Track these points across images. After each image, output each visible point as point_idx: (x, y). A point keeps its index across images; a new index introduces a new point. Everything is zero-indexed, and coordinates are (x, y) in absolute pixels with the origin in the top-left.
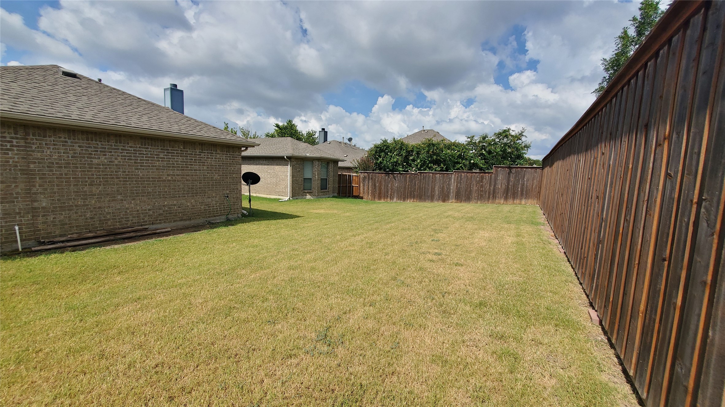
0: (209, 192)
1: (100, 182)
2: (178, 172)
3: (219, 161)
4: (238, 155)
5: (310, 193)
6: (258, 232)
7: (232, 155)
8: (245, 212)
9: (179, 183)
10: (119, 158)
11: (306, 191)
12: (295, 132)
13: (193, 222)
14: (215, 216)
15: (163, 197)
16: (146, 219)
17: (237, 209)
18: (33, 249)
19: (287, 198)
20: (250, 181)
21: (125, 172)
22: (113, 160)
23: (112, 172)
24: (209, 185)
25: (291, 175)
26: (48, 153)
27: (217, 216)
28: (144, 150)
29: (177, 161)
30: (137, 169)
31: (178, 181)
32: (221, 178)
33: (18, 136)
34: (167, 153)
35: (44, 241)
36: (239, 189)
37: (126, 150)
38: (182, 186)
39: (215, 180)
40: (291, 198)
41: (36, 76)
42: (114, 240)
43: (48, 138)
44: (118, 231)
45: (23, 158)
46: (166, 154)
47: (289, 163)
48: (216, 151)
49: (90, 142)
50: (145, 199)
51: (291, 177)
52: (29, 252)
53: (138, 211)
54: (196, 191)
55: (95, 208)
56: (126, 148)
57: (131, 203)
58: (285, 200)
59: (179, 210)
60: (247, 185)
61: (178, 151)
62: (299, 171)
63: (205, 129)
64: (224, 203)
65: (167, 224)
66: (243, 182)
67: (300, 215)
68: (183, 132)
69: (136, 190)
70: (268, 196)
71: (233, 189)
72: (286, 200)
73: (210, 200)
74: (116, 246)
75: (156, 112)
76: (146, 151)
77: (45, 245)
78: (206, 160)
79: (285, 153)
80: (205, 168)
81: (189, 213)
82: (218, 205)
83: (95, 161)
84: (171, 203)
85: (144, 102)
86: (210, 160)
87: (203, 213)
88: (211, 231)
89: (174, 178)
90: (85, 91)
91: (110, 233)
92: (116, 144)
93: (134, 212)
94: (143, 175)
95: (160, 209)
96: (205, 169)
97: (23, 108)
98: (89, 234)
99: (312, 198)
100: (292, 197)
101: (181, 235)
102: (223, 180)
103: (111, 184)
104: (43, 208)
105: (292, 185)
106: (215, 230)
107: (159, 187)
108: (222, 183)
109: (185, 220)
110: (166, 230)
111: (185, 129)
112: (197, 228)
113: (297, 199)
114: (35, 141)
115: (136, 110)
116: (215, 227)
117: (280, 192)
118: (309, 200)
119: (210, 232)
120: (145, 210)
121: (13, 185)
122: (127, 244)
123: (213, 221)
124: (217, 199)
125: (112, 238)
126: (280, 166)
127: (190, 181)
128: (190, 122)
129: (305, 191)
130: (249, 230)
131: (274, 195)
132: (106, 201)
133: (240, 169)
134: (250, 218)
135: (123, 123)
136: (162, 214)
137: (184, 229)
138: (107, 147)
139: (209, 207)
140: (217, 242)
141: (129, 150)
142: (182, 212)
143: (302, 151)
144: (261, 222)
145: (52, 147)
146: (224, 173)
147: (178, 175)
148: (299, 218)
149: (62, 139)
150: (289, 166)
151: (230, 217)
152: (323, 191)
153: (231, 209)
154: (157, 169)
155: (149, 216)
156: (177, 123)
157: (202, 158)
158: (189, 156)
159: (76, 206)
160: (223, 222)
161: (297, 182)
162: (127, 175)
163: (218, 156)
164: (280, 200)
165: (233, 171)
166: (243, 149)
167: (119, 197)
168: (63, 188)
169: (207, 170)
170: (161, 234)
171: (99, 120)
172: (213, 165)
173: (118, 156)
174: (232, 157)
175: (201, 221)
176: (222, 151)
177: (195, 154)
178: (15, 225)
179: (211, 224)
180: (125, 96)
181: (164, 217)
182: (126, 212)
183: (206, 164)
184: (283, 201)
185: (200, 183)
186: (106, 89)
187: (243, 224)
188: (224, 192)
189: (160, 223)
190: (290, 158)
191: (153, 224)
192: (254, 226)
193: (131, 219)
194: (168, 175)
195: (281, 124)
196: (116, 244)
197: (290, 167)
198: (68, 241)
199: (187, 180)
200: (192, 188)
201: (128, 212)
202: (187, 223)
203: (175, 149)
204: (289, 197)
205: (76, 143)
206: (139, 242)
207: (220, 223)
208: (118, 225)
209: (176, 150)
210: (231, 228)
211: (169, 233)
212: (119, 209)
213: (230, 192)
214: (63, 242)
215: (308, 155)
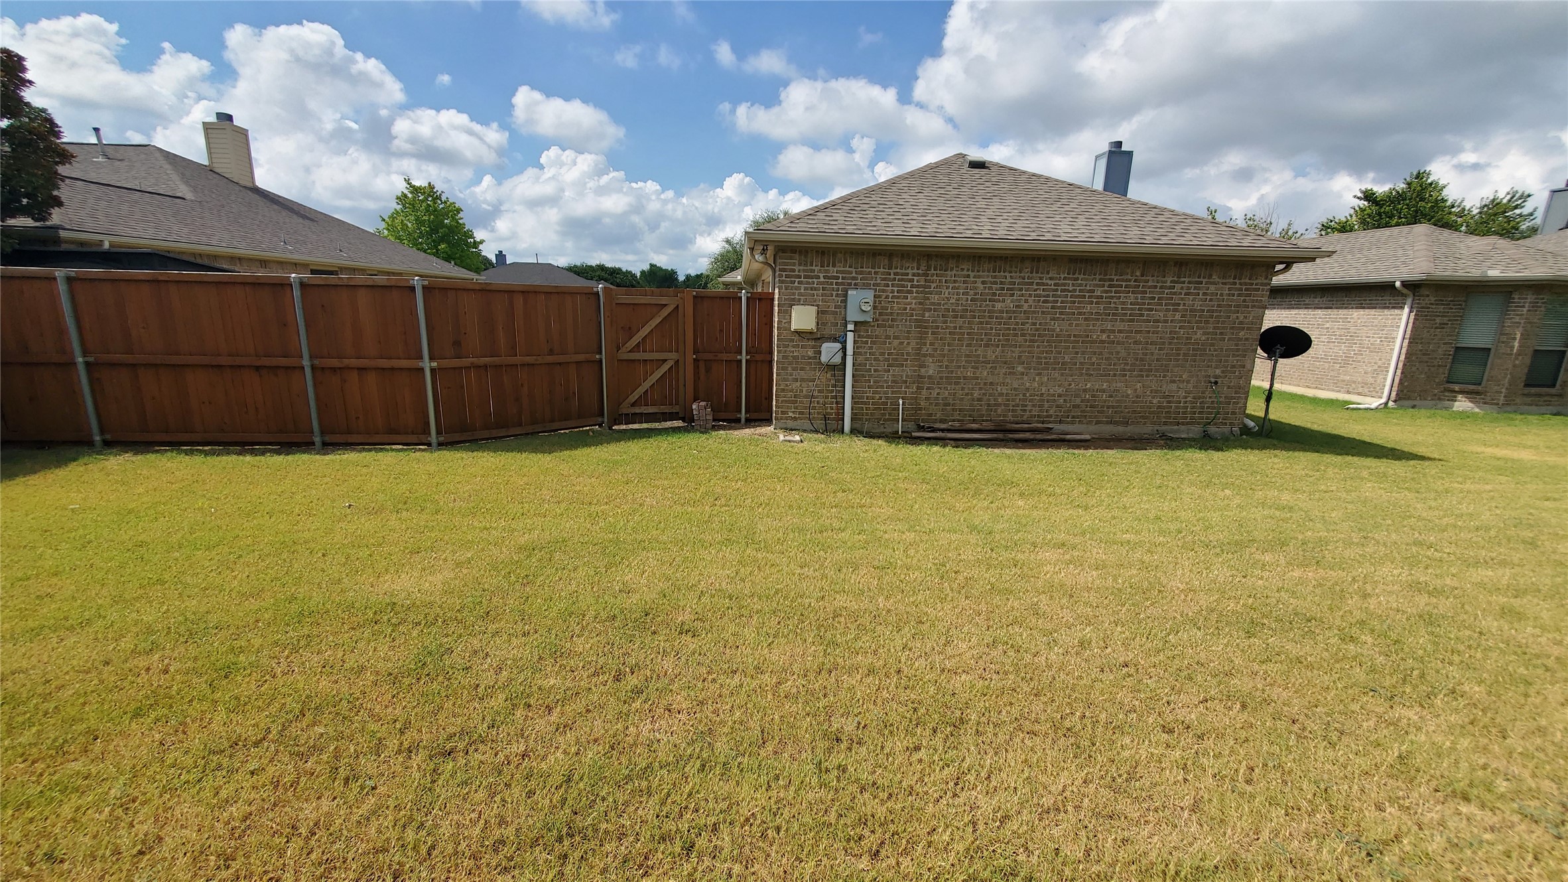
0: (1176, 369)
1: (999, 340)
2: (1120, 326)
3: (1211, 300)
4: (1262, 284)
5: (1471, 395)
6: (1288, 477)
7: (1246, 284)
8: (1251, 424)
9: (1119, 348)
10: (1031, 300)
11: (1457, 388)
12: (1432, 207)
13: (1130, 430)
14: (1178, 424)
15: (1087, 374)
16: (1051, 412)
17: (1234, 413)
18: (914, 434)
19: (1375, 403)
20: (1279, 349)
21: (1035, 324)
22: (1022, 303)
23: (1017, 324)
24: (1178, 355)
25: (1408, 336)
26: (946, 295)
27: (1183, 424)
28: (1071, 282)
29: (1123, 303)
30: (1053, 319)
31: (1118, 343)
32: (1208, 339)
33: (920, 271)
34: (1110, 286)
35: (924, 426)
36: (1248, 366)
37: (1043, 284)
38: (1123, 354)
39: (1193, 344)
40: (1391, 404)
41: (941, 177)
42: (1003, 440)
43: (949, 273)
44: (1009, 426)
45: (920, 303)
46: (1106, 288)
47: (1409, 301)
48: (1210, 276)
49: (997, 274)
50: (1056, 375)
51: (1406, 342)
52: (910, 439)
53: (1042, 395)
54: (1150, 365)
55: (985, 384)
56: (1044, 281)
57: (1034, 380)
58: (1367, 406)
59: (1109, 400)
60: (1269, 358)
61: (1130, 281)
62: (1442, 326)
63: (1193, 229)
64: (1204, 397)
65: (1085, 426)
66: (1259, 351)
67: (1432, 456)
68: (1149, 240)
69: (1046, 358)
70: (1310, 393)
71: (1233, 366)
72: (1373, 406)
73: (1174, 387)
74: (1008, 451)
75: (1099, 207)
76: (1073, 284)
77: (924, 431)
78: (1182, 299)
79: (1397, 274)
80: (1178, 316)
81: (1127, 410)
82: (1189, 399)
83: (999, 306)
84: (1097, 387)
85: (1079, 191)
86: (1191, 297)
87: (1153, 412)
88: (1171, 454)
89: (1112, 337)
90: (995, 188)
91: (997, 428)
92: (1031, 275)
93: (1036, 397)
94: (1061, 330)
95: (1077, 396)
96: (1176, 318)
97: (931, 229)
98: (973, 425)
99: (1477, 410)
100: (1395, 401)
101: (1110, 452)
102: (1213, 345)
103: (1011, 346)
104: (930, 377)
105: (1404, 365)
106: (1178, 453)
107: (1083, 353)
108: (1210, 350)
109: (1116, 423)
110: (1083, 437)
111: (1152, 233)
112: (1138, 443)
113: (1414, 407)
114: (935, 277)
115: (1067, 208)
116: (1178, 448)
117: (1354, 382)
118: (1464, 415)
119: (1168, 456)
120: (1054, 395)
121: (906, 342)
122: (1022, 451)
123: (1171, 433)
124: (1190, 386)
125: (1001, 436)
126: (1373, 312)
127: (1140, 343)
128: (1161, 218)
129: (1452, 386)
130: (1263, 467)
131: (1328, 390)
132: (1001, 373)
133: (1261, 319)
134: (1263, 441)
135: (1048, 236)
136: (1078, 406)
137: (1112, 440)
138: (1017, 281)
139: (1169, 402)
140: (1187, 479)
141: (1047, 285)
142: (1113, 407)
143: (1470, 263)
144: (1296, 454)
145: (951, 285)
146: (1218, 328)
147: (1120, 331)
148: (1427, 463)
149: (965, 272)
150: (1406, 310)
151: (1212, 429)
152: (1533, 390)
153: (1218, 413)
154: (1086, 319)
155: (1057, 406)
156: (1136, 222)
157: (1175, 293)
158: (1148, 290)
159: (965, 378)
160: (1194, 440)
161: (1425, 358)
162: (1037, 330)
163: (1212, 288)
164: (1351, 406)
165: (1241, 323)
166: (1279, 267)
167: (1019, 369)
168: (954, 349)
169: (1181, 321)
170: (1072, 443)
171: (1015, 235)
172: (1195, 310)
173: (1030, 295)
174: (1247, 290)
175: (1147, 429)
176: (1224, 277)
177: (1161, 287)
178: (899, 398)
179: (1168, 439)
180: (1050, 184)
181: (1082, 412)
182: (1024, 395)
183: (1181, 307)
184: (1360, 409)
185: (1160, 349)
186: (1023, 178)
187: (1244, 451)
188: (1210, 372)
189: (1073, 423)
190: (1414, 287)
191: (1060, 422)
192: (1276, 460)
193: (1029, 408)
194: (1103, 331)
195: (1381, 189)
196: (1005, 446)
197: (1411, 312)
198: (949, 431)
199: (1135, 342)
200: (1142, 360)
201: (1028, 395)
202: (1120, 429)
203: (1124, 277)
204: (1383, 400)
205: (979, 277)
206: (1039, 451)
207: (1188, 439)
208: (1010, 418)
209: (1127, 280)
210: (1216, 455)
211: (1087, 444)
212: (1015, 389)
213: (1223, 372)
214: (943, 430)
215: (1494, 273)
